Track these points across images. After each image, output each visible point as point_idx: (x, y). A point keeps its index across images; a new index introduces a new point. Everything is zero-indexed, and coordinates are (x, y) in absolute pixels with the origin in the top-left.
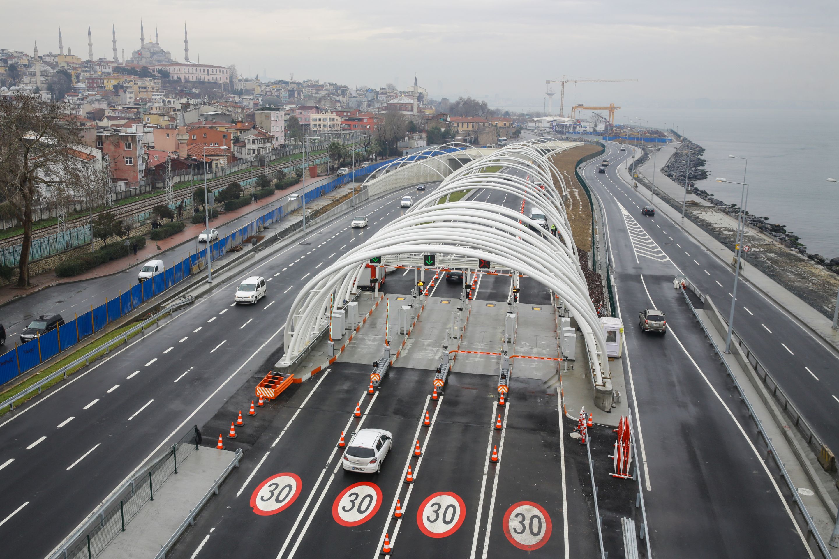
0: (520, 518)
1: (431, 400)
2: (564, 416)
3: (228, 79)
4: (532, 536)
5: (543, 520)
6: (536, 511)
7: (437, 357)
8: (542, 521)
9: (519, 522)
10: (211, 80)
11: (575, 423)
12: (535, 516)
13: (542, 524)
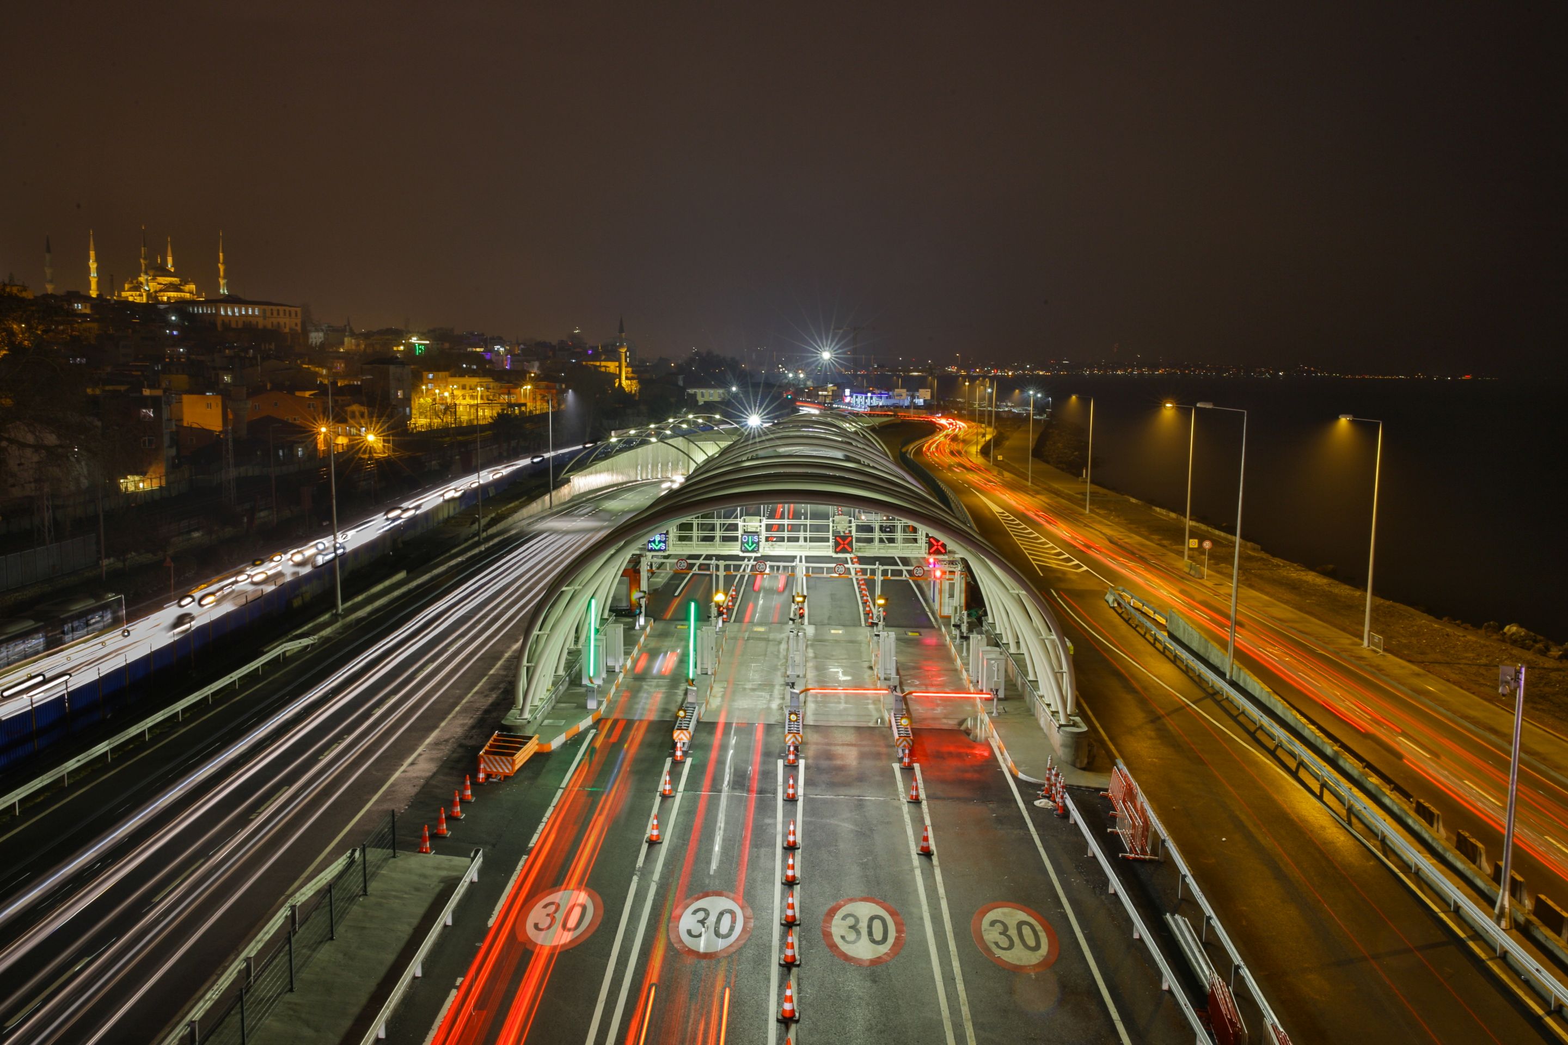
0: (999, 927)
1: (785, 766)
2: (1015, 778)
3: (299, 325)
4: (1029, 953)
5: (1039, 928)
6: (1022, 916)
7: (774, 705)
8: (1037, 928)
9: (1000, 933)
10: (269, 326)
11: (1039, 786)
12: (1020, 925)
13: (1039, 933)
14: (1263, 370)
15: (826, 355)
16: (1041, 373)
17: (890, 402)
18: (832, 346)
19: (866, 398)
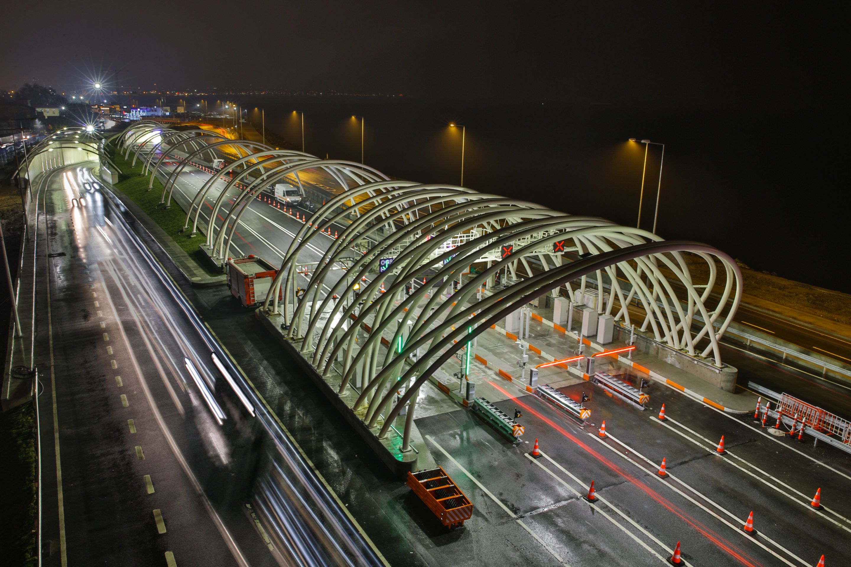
2: (725, 412)
14: (313, 92)
15: (98, 86)
16: (202, 94)
17: (150, 114)
18: (99, 80)
19: (136, 111)
